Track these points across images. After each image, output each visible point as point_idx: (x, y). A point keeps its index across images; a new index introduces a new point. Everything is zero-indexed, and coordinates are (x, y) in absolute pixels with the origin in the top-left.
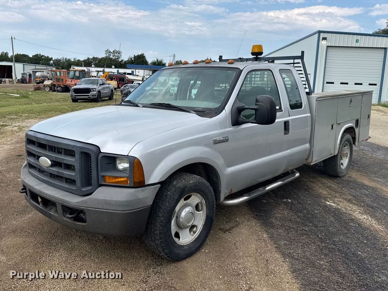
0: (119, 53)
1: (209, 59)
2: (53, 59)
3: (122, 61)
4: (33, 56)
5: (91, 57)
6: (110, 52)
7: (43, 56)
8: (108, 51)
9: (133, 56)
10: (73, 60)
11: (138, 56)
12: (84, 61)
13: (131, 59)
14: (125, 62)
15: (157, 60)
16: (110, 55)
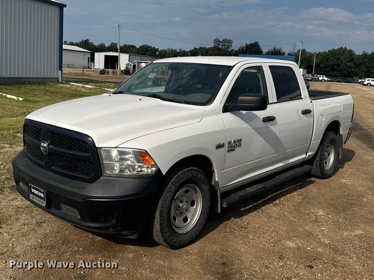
0: (229, 41)
1: (344, 48)
2: (159, 50)
3: (232, 50)
4: (140, 47)
5: (198, 47)
6: (219, 41)
7: (149, 47)
8: (217, 41)
9: (245, 46)
10: (178, 51)
11: (250, 45)
12: (191, 51)
13: (243, 48)
14: (236, 51)
15: (274, 49)
16: (219, 44)
